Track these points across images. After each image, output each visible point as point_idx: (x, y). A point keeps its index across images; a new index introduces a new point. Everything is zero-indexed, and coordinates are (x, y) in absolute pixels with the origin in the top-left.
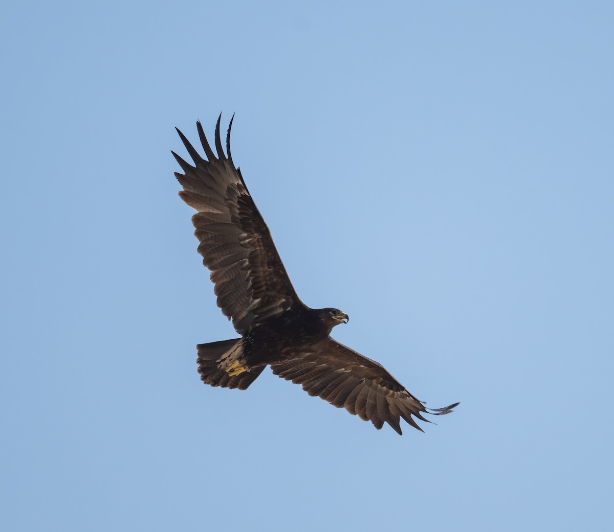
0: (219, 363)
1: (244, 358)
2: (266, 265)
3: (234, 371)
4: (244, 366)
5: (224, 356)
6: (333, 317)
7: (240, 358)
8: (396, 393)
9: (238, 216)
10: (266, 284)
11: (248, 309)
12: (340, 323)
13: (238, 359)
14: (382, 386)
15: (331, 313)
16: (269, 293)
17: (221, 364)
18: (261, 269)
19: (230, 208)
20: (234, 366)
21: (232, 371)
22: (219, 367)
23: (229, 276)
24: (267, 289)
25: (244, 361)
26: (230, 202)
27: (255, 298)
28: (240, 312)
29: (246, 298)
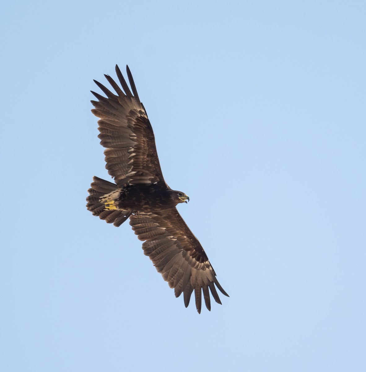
0: (101, 199)
1: (118, 200)
2: (146, 155)
3: (109, 206)
4: (116, 206)
5: (106, 196)
6: (179, 198)
7: (116, 200)
8: (200, 264)
9: (133, 126)
10: (142, 166)
11: (127, 175)
12: (183, 202)
13: (114, 200)
14: (193, 258)
15: (178, 194)
16: (144, 171)
17: (102, 200)
18: (142, 157)
19: (128, 120)
20: (110, 203)
21: (108, 205)
22: (100, 200)
23: (117, 154)
24: (143, 168)
25: (117, 203)
26: (130, 117)
27: (133, 170)
28: (120, 175)
29: (127, 169)
